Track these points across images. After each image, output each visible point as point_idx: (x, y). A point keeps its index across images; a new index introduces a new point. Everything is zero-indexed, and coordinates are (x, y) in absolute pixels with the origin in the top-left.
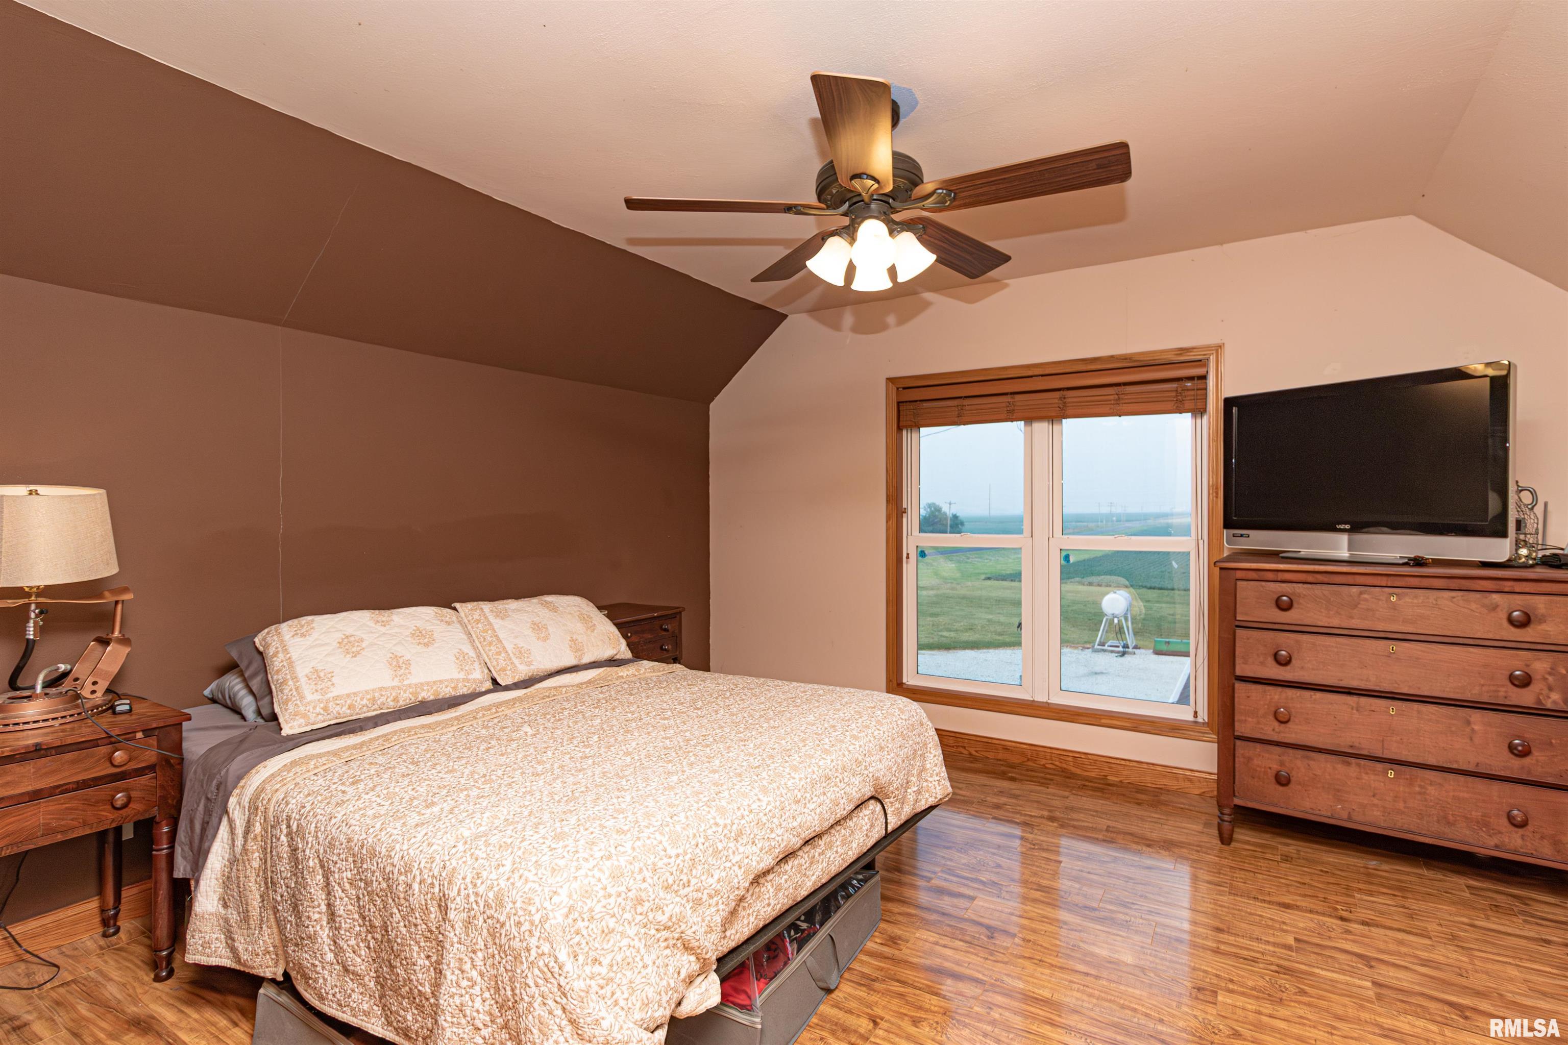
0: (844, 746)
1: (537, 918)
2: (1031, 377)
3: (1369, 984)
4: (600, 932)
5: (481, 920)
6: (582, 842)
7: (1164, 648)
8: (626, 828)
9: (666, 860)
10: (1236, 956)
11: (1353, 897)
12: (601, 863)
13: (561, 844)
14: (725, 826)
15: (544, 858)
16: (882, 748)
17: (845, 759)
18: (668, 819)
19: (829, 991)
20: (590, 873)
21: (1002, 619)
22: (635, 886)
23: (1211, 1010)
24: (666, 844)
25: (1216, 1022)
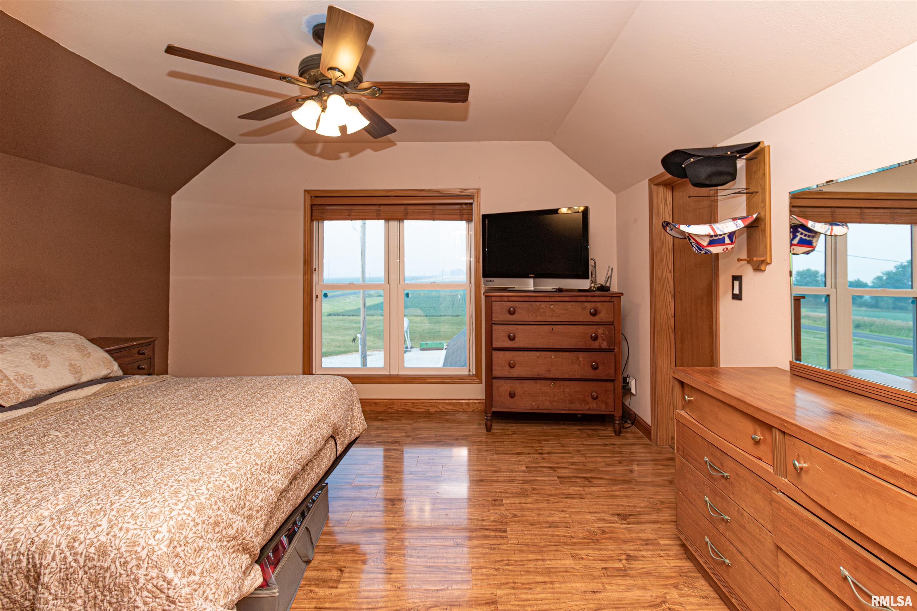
0: (316, 407)
1: (143, 554)
2: (389, 196)
3: (556, 478)
4: (193, 551)
5: (81, 573)
6: (167, 494)
7: (425, 347)
8: (197, 478)
9: (230, 493)
10: (505, 481)
11: (542, 443)
12: (188, 504)
13: (149, 498)
14: (262, 464)
15: (138, 512)
16: (335, 406)
17: (319, 414)
18: (226, 467)
19: (308, 562)
20: (181, 512)
21: (340, 338)
22: (213, 514)
23: (502, 508)
24: (228, 482)
25: (505, 513)
